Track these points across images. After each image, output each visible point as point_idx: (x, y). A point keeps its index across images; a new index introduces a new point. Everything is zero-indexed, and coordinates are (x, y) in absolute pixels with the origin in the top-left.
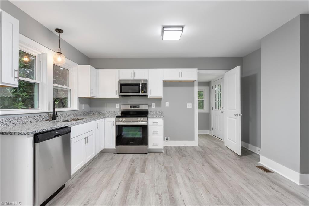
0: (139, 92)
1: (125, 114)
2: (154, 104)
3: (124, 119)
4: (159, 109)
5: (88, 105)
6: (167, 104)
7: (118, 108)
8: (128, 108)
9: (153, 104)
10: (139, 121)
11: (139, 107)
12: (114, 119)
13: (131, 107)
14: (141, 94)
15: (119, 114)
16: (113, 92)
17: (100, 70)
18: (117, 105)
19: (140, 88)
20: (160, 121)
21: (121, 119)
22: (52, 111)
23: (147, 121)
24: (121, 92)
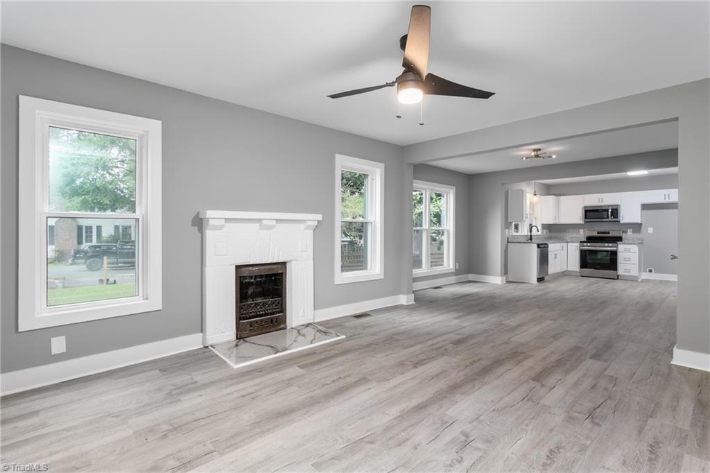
0: (608, 218)
1: (590, 239)
2: (631, 230)
3: (589, 244)
4: (637, 236)
5: (548, 231)
6: (650, 230)
7: (582, 234)
8: (595, 234)
9: (629, 230)
10: (608, 247)
11: (609, 233)
12: (578, 244)
13: (598, 233)
14: (610, 219)
15: (584, 239)
16: (577, 217)
17: (562, 197)
18: (581, 231)
19: (610, 213)
20: (635, 248)
21: (585, 244)
22: (529, 234)
23: (617, 247)
24: (586, 218)
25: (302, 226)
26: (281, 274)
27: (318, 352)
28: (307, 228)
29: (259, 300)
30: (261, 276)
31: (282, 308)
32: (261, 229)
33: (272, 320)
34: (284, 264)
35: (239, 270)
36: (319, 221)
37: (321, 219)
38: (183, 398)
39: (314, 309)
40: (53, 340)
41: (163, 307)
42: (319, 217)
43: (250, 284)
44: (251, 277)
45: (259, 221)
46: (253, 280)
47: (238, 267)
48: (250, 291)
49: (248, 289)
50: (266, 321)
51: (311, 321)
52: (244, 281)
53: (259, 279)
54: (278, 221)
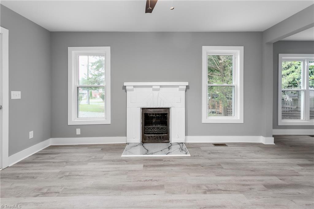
25: (178, 89)
26: (166, 114)
27: (164, 160)
28: (180, 90)
29: (159, 126)
30: (158, 114)
31: (167, 132)
32: (153, 90)
33: (160, 137)
34: (168, 109)
35: (144, 110)
36: (187, 86)
37: (188, 85)
38: (89, 164)
39: (185, 136)
40: (77, 129)
41: (111, 123)
42: (187, 84)
43: (153, 118)
44: (153, 114)
45: (151, 86)
46: (154, 116)
47: (143, 109)
48: (154, 121)
49: (152, 119)
50: (157, 137)
51: (183, 142)
52: (150, 116)
53: (157, 116)
54: (161, 86)
